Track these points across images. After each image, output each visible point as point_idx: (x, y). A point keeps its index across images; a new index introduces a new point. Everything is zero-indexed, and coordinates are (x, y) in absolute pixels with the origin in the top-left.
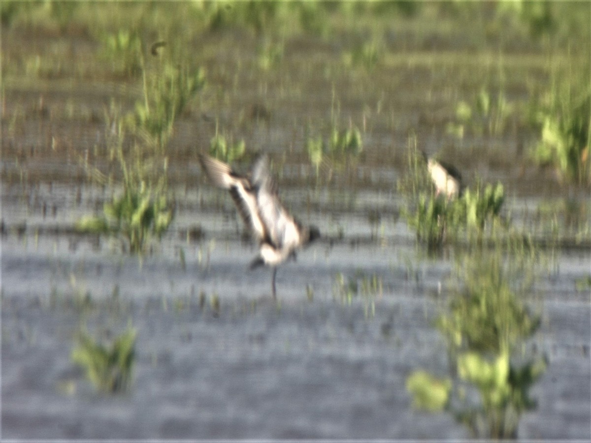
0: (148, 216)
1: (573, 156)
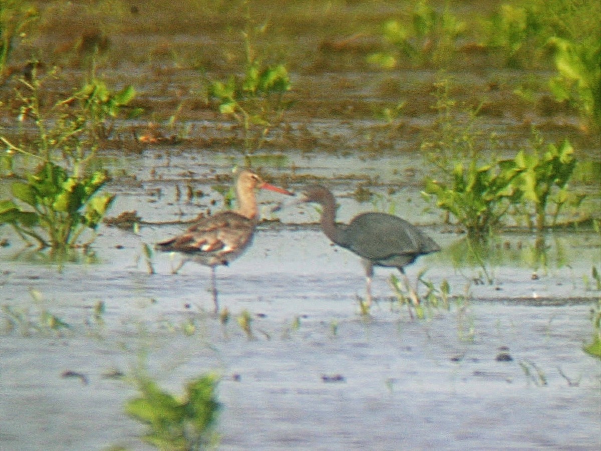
0: (77, 197)
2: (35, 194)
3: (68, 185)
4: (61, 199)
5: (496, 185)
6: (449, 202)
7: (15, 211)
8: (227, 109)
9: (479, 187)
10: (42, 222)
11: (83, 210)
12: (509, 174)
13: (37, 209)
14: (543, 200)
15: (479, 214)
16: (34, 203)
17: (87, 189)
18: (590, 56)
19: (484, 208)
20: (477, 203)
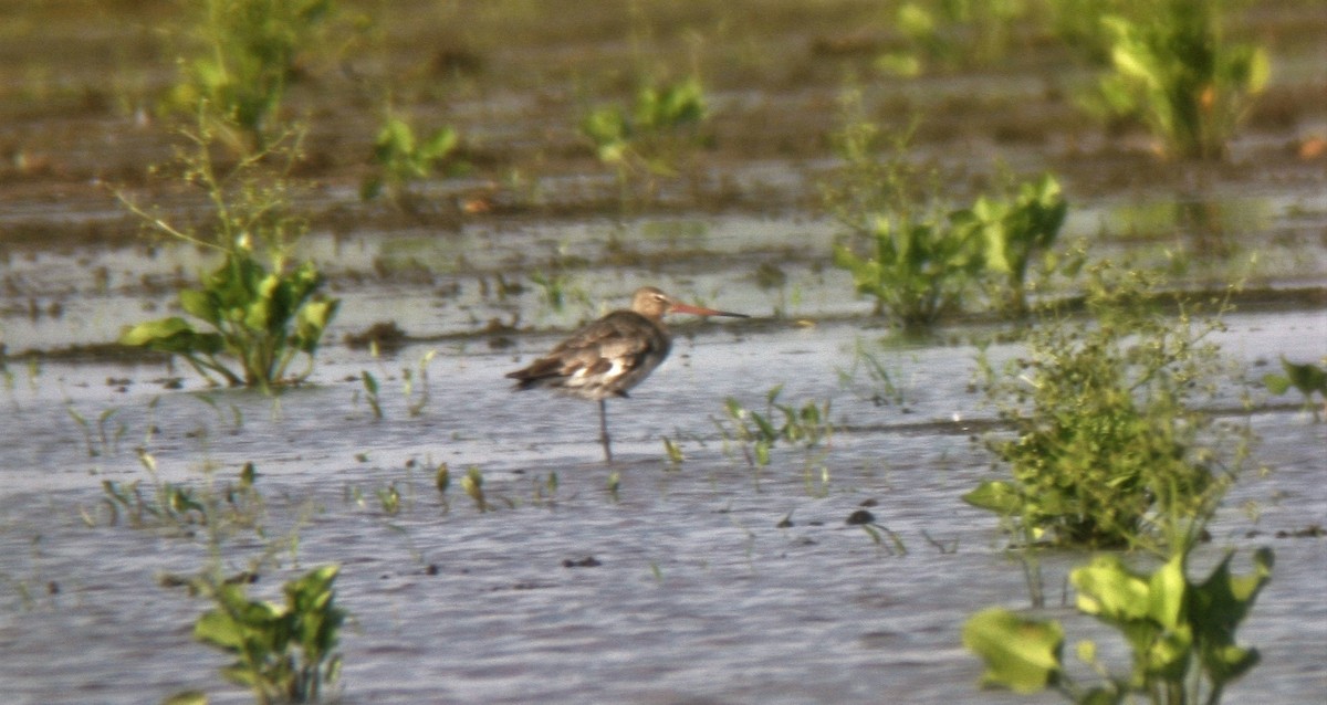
0: (281, 305)
1: (1184, 103)
2: (214, 304)
3: (266, 285)
4: (258, 311)
5: (942, 250)
6: (873, 280)
7: (186, 334)
8: (612, 153)
9: (917, 254)
10: (229, 348)
11: (294, 325)
12: (962, 231)
13: (220, 329)
14: (1019, 269)
15: (920, 296)
16: (215, 318)
17: (294, 289)
18: (1163, 42)
19: (927, 288)
20: (915, 280)
